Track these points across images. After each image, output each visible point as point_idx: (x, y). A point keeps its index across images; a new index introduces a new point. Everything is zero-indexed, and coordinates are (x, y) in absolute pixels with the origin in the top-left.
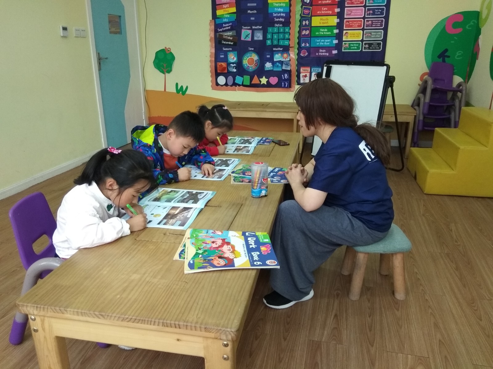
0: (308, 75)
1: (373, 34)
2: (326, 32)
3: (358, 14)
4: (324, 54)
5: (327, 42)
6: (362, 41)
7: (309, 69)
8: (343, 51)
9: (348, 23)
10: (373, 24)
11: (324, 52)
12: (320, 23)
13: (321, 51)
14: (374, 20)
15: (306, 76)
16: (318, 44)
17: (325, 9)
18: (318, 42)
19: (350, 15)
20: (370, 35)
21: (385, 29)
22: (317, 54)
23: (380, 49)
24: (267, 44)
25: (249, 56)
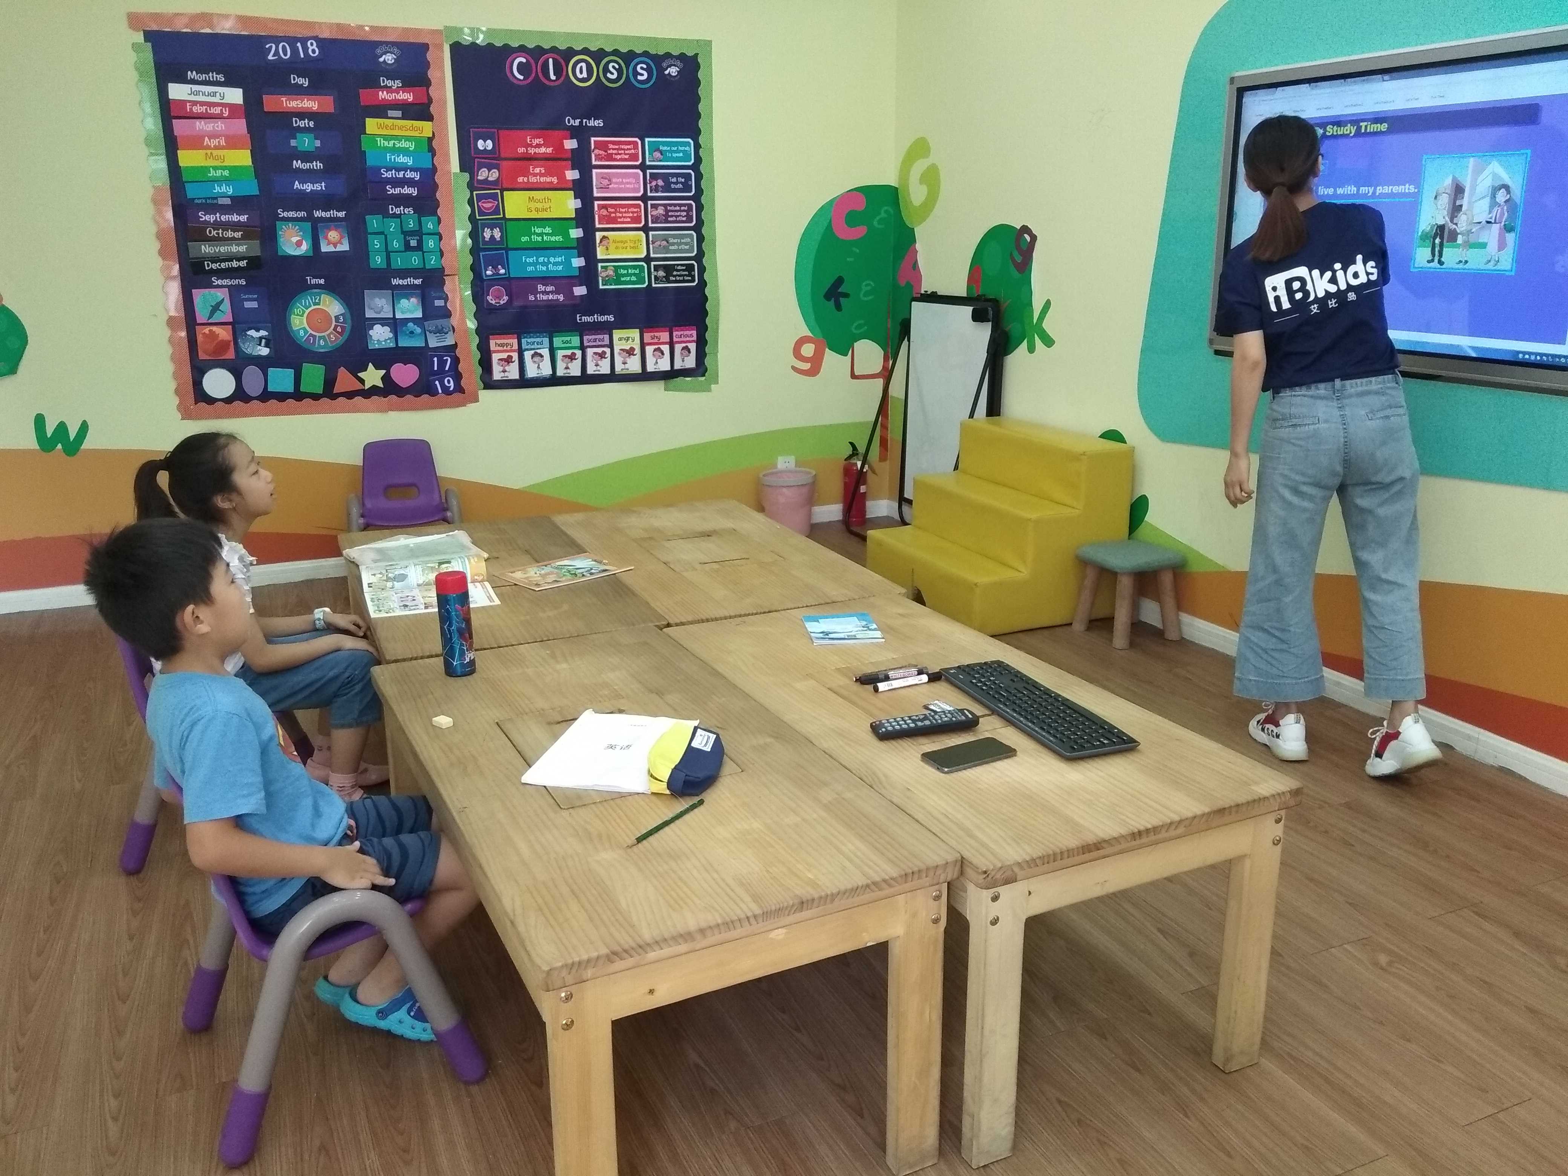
0: (515, 356)
1: (671, 240)
2: (547, 234)
3: (628, 186)
4: (551, 297)
5: (555, 264)
6: (648, 259)
7: (515, 342)
8: (601, 287)
9: (604, 212)
10: (670, 214)
11: (552, 292)
12: (529, 210)
13: (541, 288)
14: (670, 205)
15: (509, 360)
16: (530, 269)
17: (537, 170)
18: (530, 264)
19: (606, 188)
20: (664, 243)
21: (698, 228)
22: (532, 298)
23: (693, 281)
24: (372, 266)
25: (309, 302)
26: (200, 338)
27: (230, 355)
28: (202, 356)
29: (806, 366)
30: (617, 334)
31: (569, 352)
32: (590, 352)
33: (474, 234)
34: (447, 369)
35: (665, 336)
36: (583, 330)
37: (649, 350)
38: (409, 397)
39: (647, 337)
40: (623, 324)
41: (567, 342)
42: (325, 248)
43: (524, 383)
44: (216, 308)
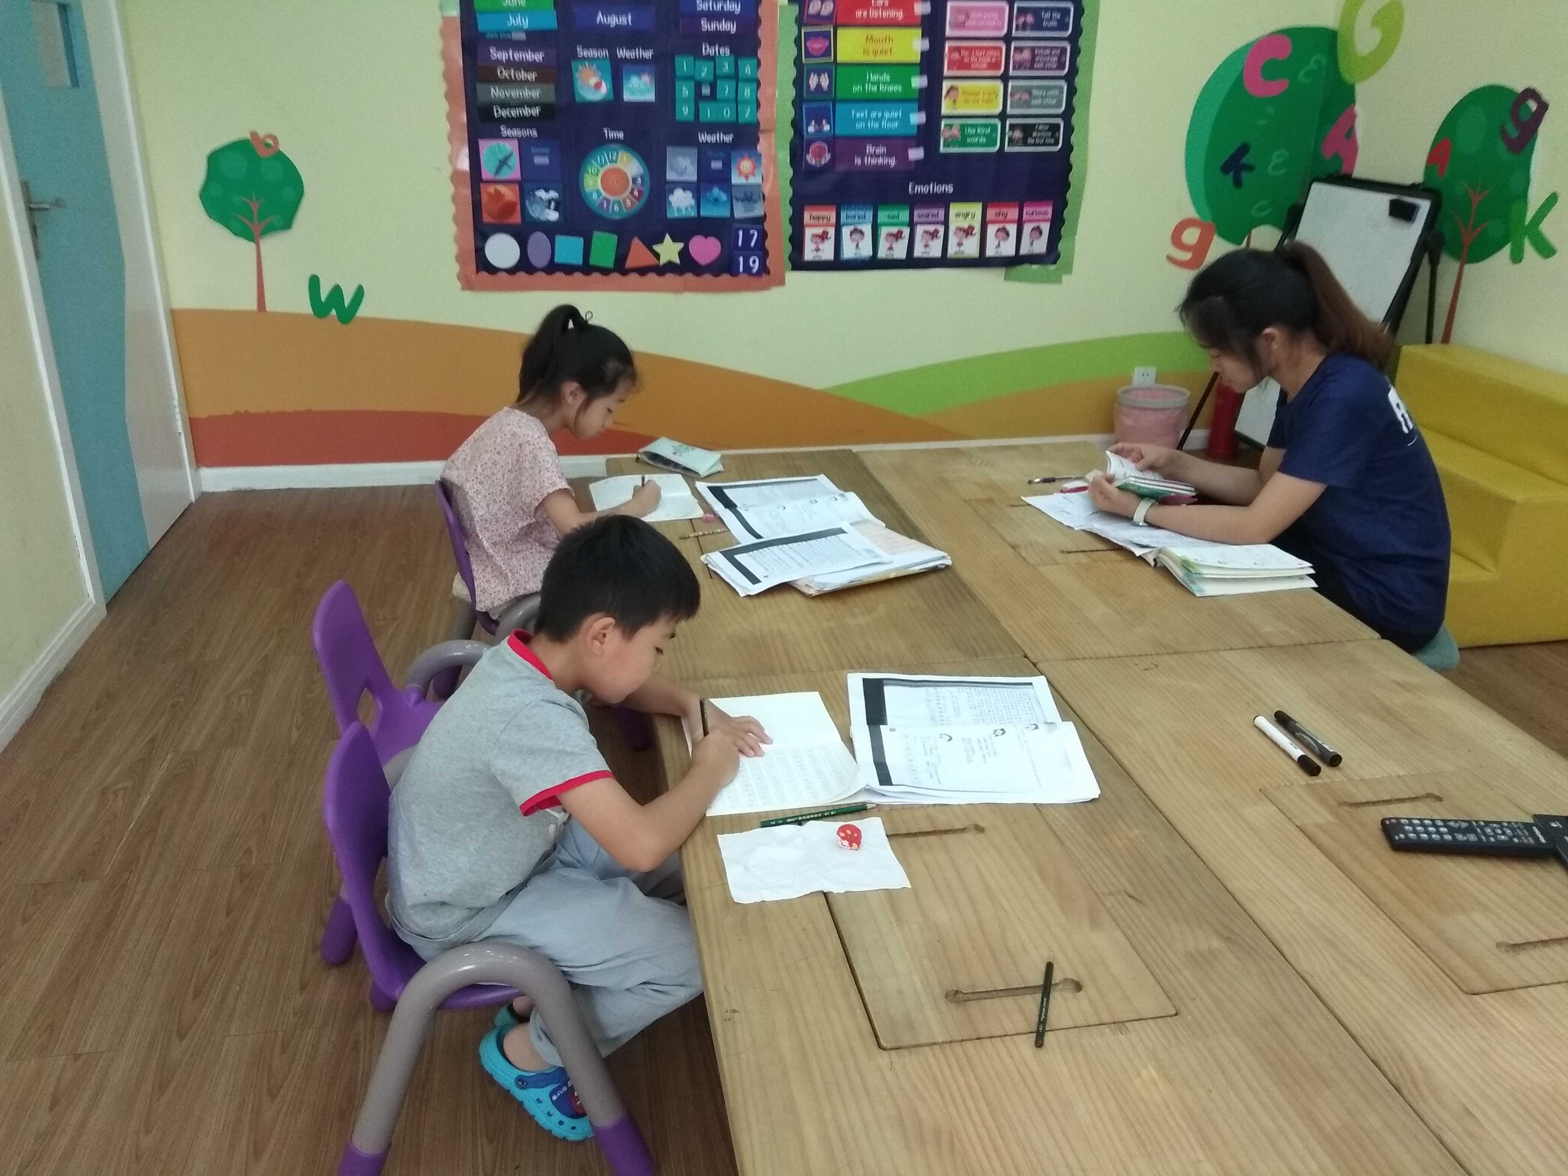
0: (832, 232)
1: (1035, 93)
2: (884, 83)
3: (988, 23)
4: (880, 161)
5: (891, 120)
6: (1003, 116)
7: (833, 215)
8: (942, 149)
9: (956, 56)
10: (1037, 59)
11: (882, 155)
12: (866, 52)
13: (870, 149)
14: (1039, 48)
15: (823, 237)
16: (860, 126)
17: (880, 3)
18: (860, 120)
19: (961, 25)
20: (1026, 96)
21: (1070, 78)
22: (858, 161)
23: (1056, 143)
24: (678, 117)
25: (605, 159)
26: (485, 199)
27: (516, 219)
28: (486, 218)
29: (1186, 256)
30: (955, 209)
31: (894, 230)
32: (920, 230)
33: (799, 82)
34: (753, 244)
35: (1013, 213)
36: (914, 202)
37: (992, 229)
38: (707, 277)
39: (991, 213)
40: (962, 196)
41: (894, 217)
42: (627, 97)
43: (838, 264)
44: (503, 163)
